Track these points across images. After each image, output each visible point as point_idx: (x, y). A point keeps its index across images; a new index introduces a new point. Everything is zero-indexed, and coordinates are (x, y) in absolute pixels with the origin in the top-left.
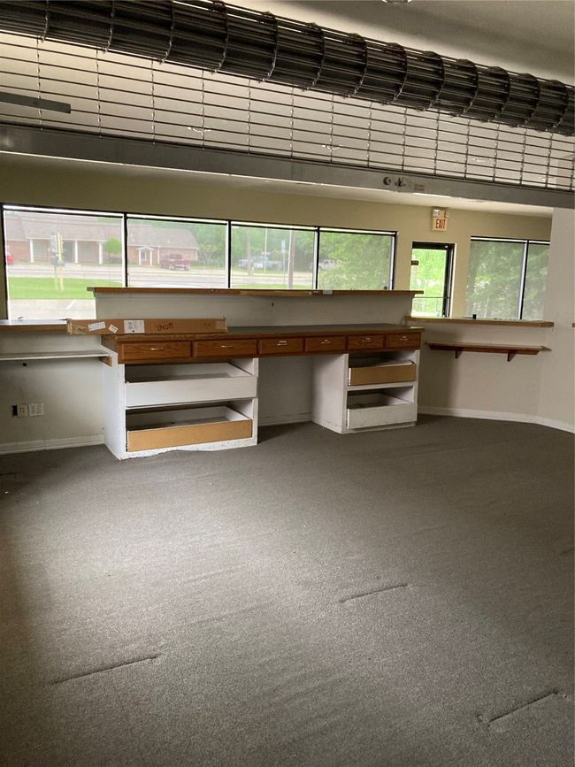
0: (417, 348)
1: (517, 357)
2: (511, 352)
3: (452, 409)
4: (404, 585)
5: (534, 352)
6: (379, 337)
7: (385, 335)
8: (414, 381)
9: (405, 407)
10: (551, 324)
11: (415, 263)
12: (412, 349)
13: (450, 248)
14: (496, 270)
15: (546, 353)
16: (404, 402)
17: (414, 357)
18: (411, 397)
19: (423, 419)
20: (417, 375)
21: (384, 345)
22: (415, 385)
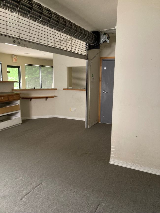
0: (19, 99)
1: (48, 99)
2: (47, 98)
3: (31, 117)
4: (41, 184)
5: (53, 97)
6: (6, 97)
7: (8, 96)
8: (19, 110)
9: (17, 119)
10: (56, 89)
11: (9, 72)
12: (17, 100)
13: (19, 67)
14: (29, 74)
15: (56, 97)
16: (17, 117)
17: (18, 102)
18: (19, 115)
19: (24, 121)
20: (20, 108)
21: (8, 99)
22: (20, 111)
